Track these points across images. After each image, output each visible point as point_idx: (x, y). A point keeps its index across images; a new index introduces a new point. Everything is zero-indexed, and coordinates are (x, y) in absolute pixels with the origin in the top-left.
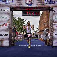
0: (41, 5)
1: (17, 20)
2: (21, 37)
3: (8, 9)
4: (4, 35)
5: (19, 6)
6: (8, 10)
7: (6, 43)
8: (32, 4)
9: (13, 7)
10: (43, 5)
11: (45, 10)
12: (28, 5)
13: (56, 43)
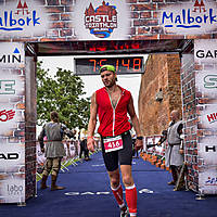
0: (149, 33)
1: (56, 79)
2: (72, 152)
4: (4, 157)
5: (60, 38)
6: (17, 55)
8: (110, 30)
9: (36, 45)
10: (157, 31)
12: (95, 33)
13: (210, 181)
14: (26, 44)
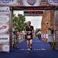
1: (18, 17)
2: (22, 38)
3: (7, 9)
4: (4, 39)
7: (6, 48)
8: (34, 3)
9: (13, 7)
10: (48, 4)
11: (50, 9)
14: (10, 7)
